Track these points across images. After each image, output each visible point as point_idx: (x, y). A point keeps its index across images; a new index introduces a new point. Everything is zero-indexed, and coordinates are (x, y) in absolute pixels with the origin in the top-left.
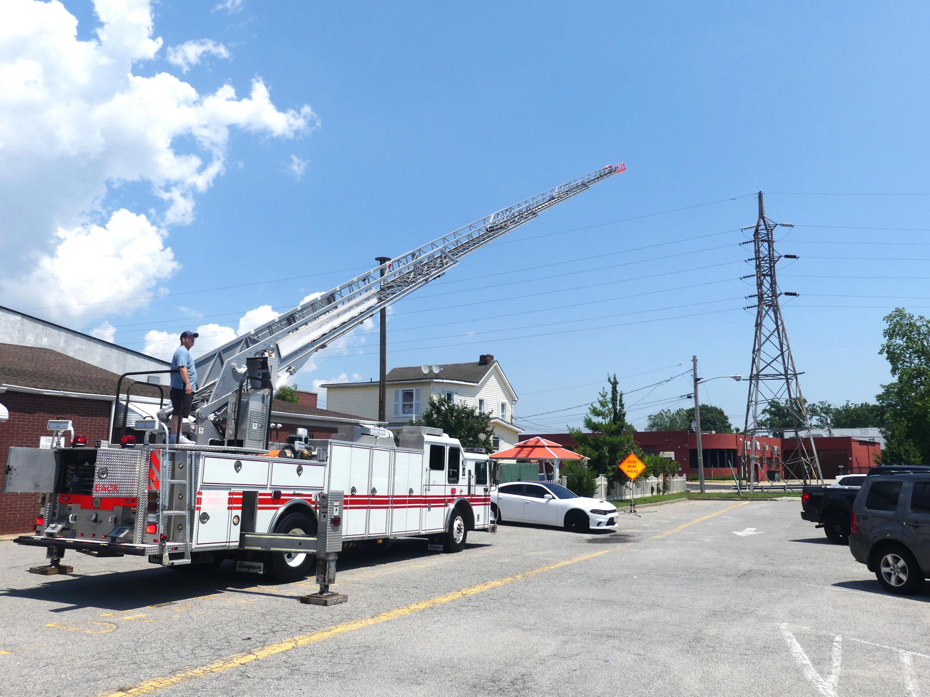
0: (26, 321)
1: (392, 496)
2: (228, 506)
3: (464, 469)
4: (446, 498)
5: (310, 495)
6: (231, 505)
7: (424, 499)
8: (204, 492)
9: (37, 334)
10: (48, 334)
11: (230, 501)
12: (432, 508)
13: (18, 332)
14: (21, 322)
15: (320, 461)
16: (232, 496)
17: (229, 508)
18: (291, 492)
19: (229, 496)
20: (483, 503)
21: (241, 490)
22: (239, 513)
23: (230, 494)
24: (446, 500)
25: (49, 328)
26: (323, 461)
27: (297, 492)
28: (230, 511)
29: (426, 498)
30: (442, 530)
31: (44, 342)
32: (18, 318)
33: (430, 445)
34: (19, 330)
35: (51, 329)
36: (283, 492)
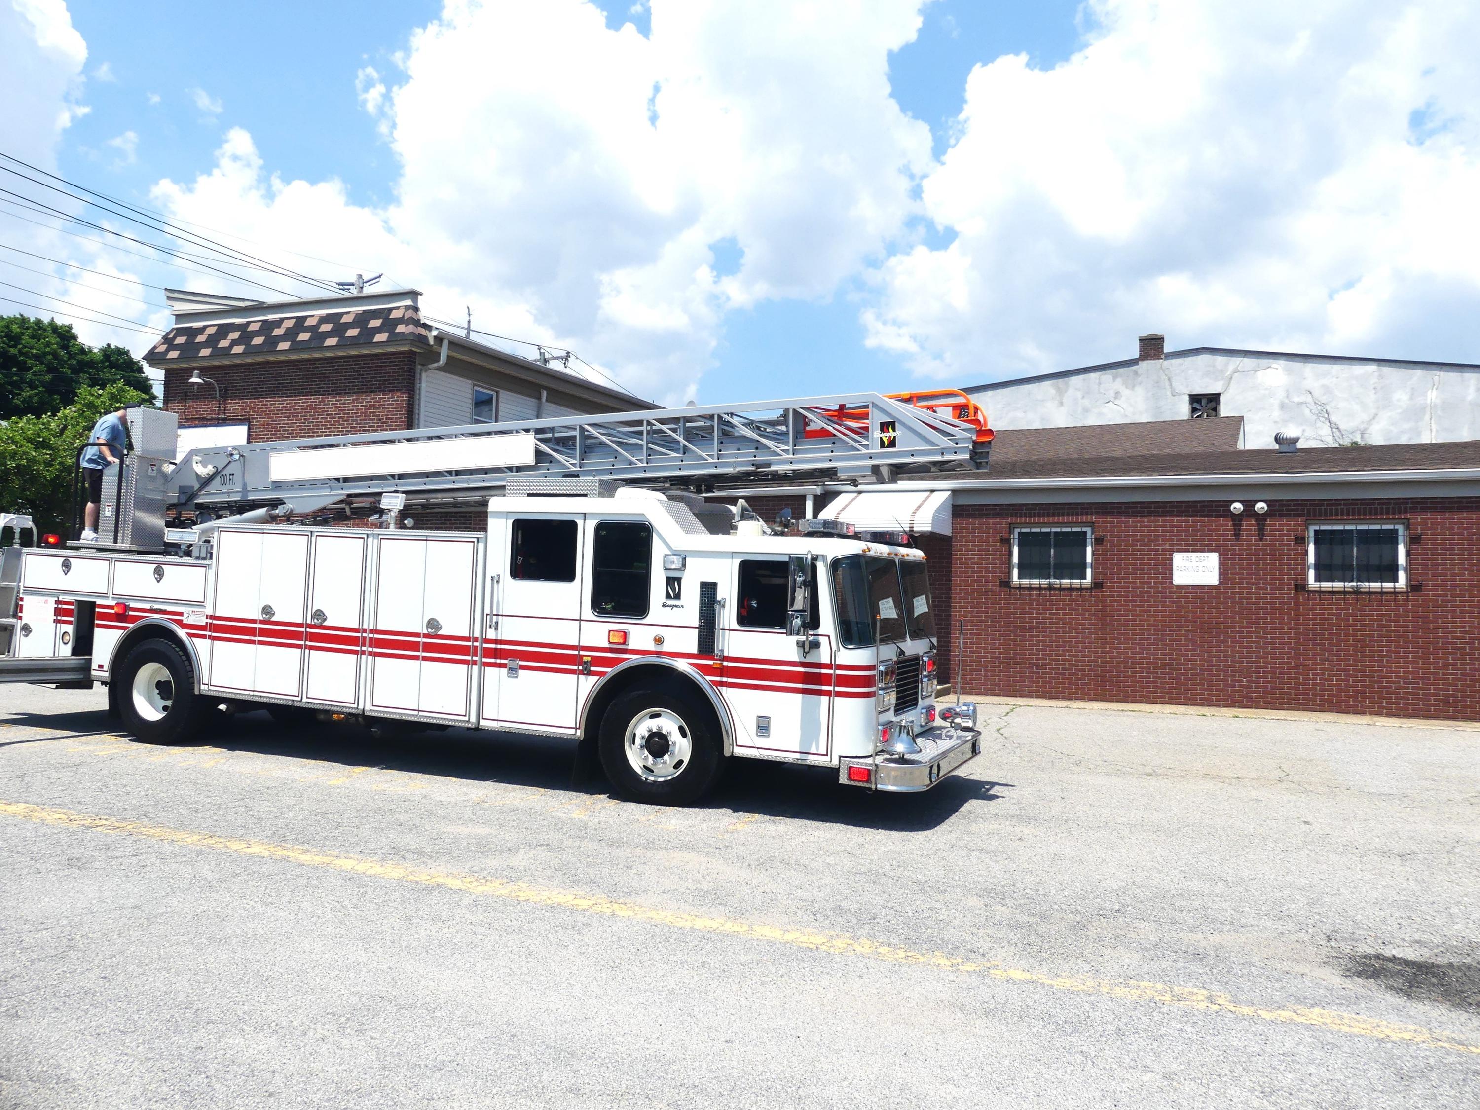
0: (1387, 370)
1: (371, 631)
2: (55, 618)
3: (673, 583)
4: (582, 653)
5: (181, 614)
6: (59, 618)
7: (493, 646)
8: (26, 598)
9: (1413, 389)
10: (1436, 384)
11: (58, 612)
12: (522, 672)
13: (1374, 391)
14: (1377, 374)
15: (198, 558)
16: (60, 606)
17: (55, 621)
18: (147, 606)
19: (56, 606)
20: (800, 686)
21: (71, 599)
22: (69, 629)
23: (58, 602)
24: (585, 659)
25: (1438, 373)
26: (204, 559)
27: (156, 606)
28: (58, 625)
29: (499, 646)
30: (572, 731)
31: (1429, 401)
32: (1372, 368)
33: (510, 522)
34: (1375, 388)
35: (1442, 373)
36: (133, 605)
